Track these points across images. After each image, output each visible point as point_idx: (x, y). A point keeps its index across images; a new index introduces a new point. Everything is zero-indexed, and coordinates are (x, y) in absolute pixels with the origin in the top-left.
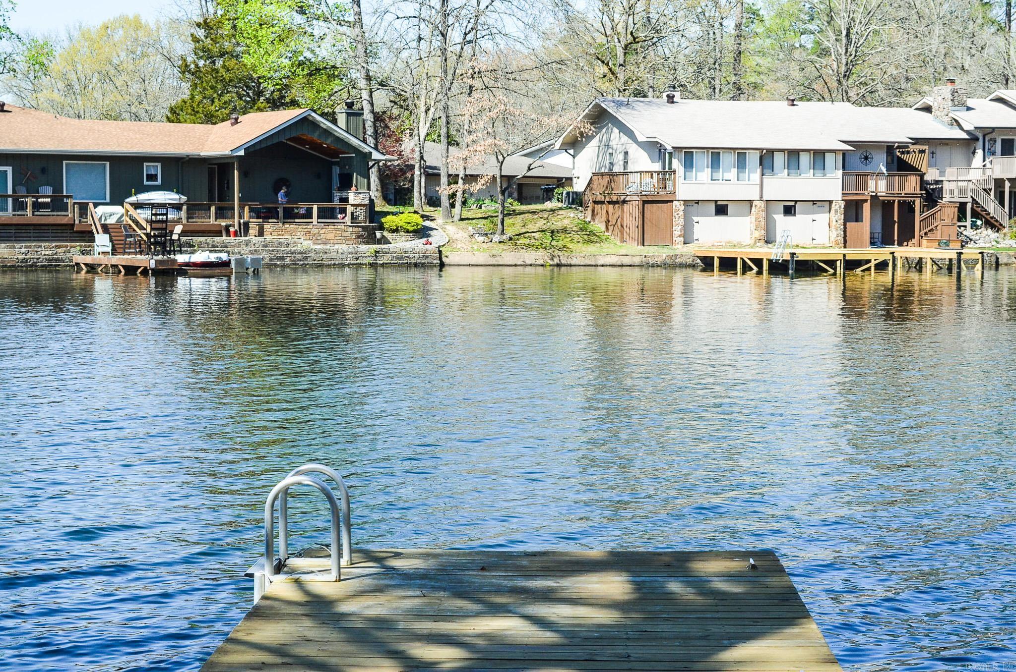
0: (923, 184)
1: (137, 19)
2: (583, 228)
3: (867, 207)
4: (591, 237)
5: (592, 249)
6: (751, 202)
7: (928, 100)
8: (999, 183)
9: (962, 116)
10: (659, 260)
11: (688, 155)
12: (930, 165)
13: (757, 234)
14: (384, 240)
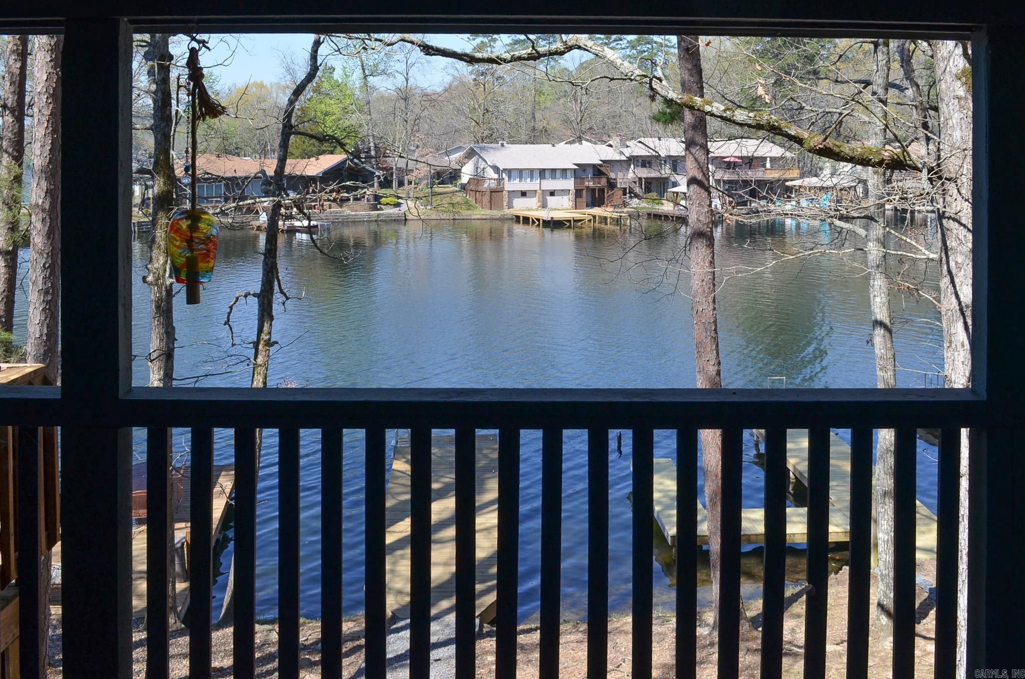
0: (608, 180)
1: (262, 83)
2: (467, 203)
3: (584, 192)
4: (469, 207)
5: (469, 212)
6: (536, 191)
7: (611, 143)
8: (640, 179)
9: (625, 150)
10: (497, 217)
11: (509, 172)
12: (611, 171)
13: (539, 204)
14: (381, 209)
